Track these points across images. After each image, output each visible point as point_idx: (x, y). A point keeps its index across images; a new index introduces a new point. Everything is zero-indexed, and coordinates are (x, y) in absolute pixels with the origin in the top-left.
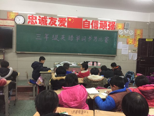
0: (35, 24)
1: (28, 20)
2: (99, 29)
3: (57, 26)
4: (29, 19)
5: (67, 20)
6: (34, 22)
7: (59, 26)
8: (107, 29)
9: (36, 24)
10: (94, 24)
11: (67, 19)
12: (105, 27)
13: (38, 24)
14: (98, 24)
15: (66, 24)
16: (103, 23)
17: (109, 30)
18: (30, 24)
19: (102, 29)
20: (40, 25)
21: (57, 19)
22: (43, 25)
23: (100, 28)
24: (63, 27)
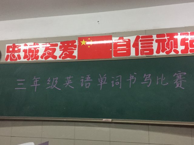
0: (16, 60)
1: (6, 54)
2: (155, 54)
3: (58, 59)
4: (7, 52)
5: (77, 44)
6: (16, 56)
7: (61, 59)
8: (180, 53)
9: (18, 60)
10: (141, 44)
11: (77, 41)
12: (172, 48)
13: (22, 60)
14: (152, 43)
15: (76, 53)
16: (166, 38)
17: (185, 55)
18: (9, 60)
19: (164, 54)
20: (26, 60)
21: (56, 45)
22: (30, 60)
23: (158, 52)
24: (68, 59)
